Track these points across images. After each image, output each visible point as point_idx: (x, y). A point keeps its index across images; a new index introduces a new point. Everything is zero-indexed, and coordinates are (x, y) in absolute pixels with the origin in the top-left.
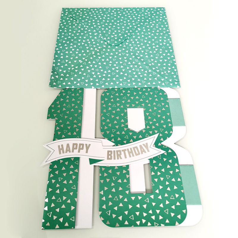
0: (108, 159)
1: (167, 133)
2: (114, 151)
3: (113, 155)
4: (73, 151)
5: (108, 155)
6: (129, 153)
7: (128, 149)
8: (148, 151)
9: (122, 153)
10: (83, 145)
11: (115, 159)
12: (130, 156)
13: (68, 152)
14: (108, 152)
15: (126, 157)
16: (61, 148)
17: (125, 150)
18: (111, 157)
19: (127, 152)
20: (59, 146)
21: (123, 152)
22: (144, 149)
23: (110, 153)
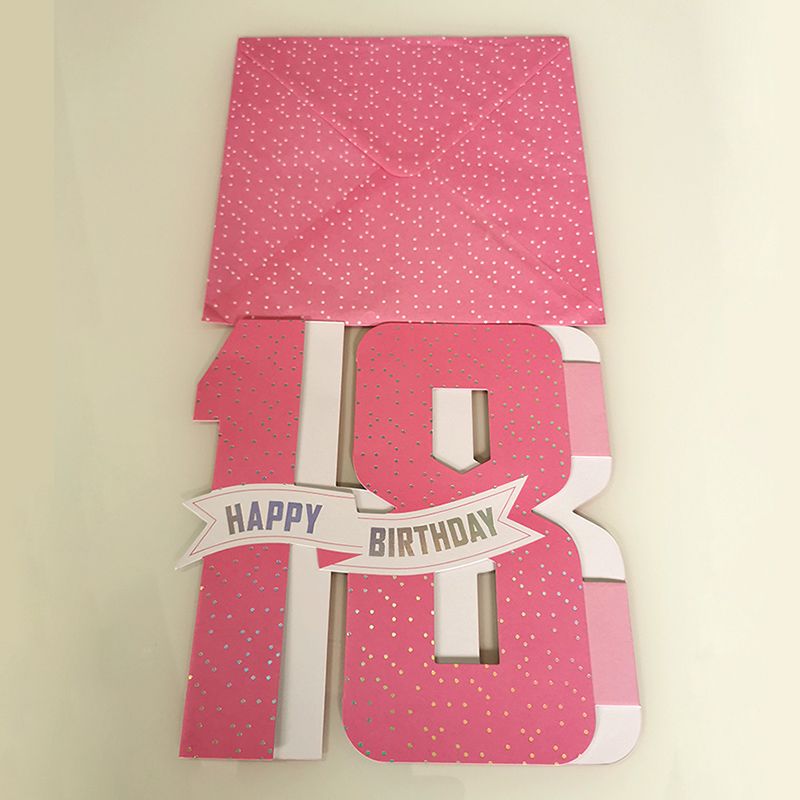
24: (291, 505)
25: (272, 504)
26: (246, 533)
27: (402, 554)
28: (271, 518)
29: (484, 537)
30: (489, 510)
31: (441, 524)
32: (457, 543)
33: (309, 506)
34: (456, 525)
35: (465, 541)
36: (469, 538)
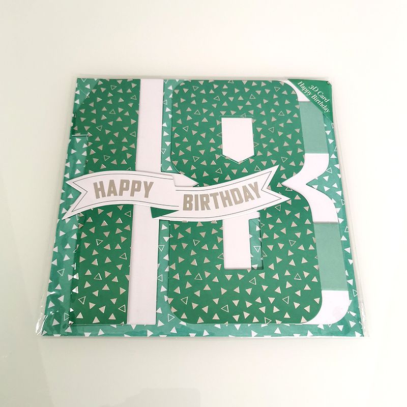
0: (185, 208)
1: (293, 166)
2: (197, 196)
3: (193, 202)
4: (121, 194)
5: (185, 202)
6: (223, 199)
7: (221, 193)
8: (259, 196)
9: (211, 199)
10: (139, 183)
11: (197, 209)
12: (225, 206)
13: (112, 195)
14: (186, 196)
15: (217, 207)
16: (99, 187)
17: (217, 194)
18: (191, 205)
19: (219, 198)
20: (95, 184)
21: (212, 197)
22: (250, 194)
23: (188, 199)
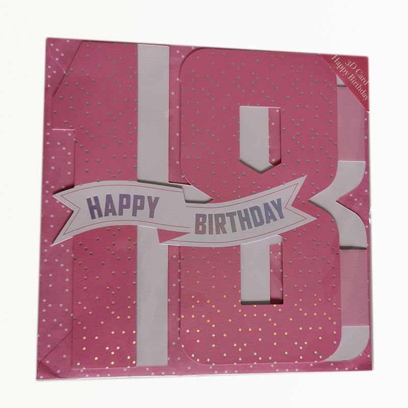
24: (136, 197)
25: (122, 197)
26: (104, 218)
27: (218, 233)
28: (122, 207)
29: (275, 220)
30: (279, 200)
31: (245, 211)
32: (257, 225)
33: (150, 198)
34: (256, 211)
35: (262, 223)
36: (265, 220)
